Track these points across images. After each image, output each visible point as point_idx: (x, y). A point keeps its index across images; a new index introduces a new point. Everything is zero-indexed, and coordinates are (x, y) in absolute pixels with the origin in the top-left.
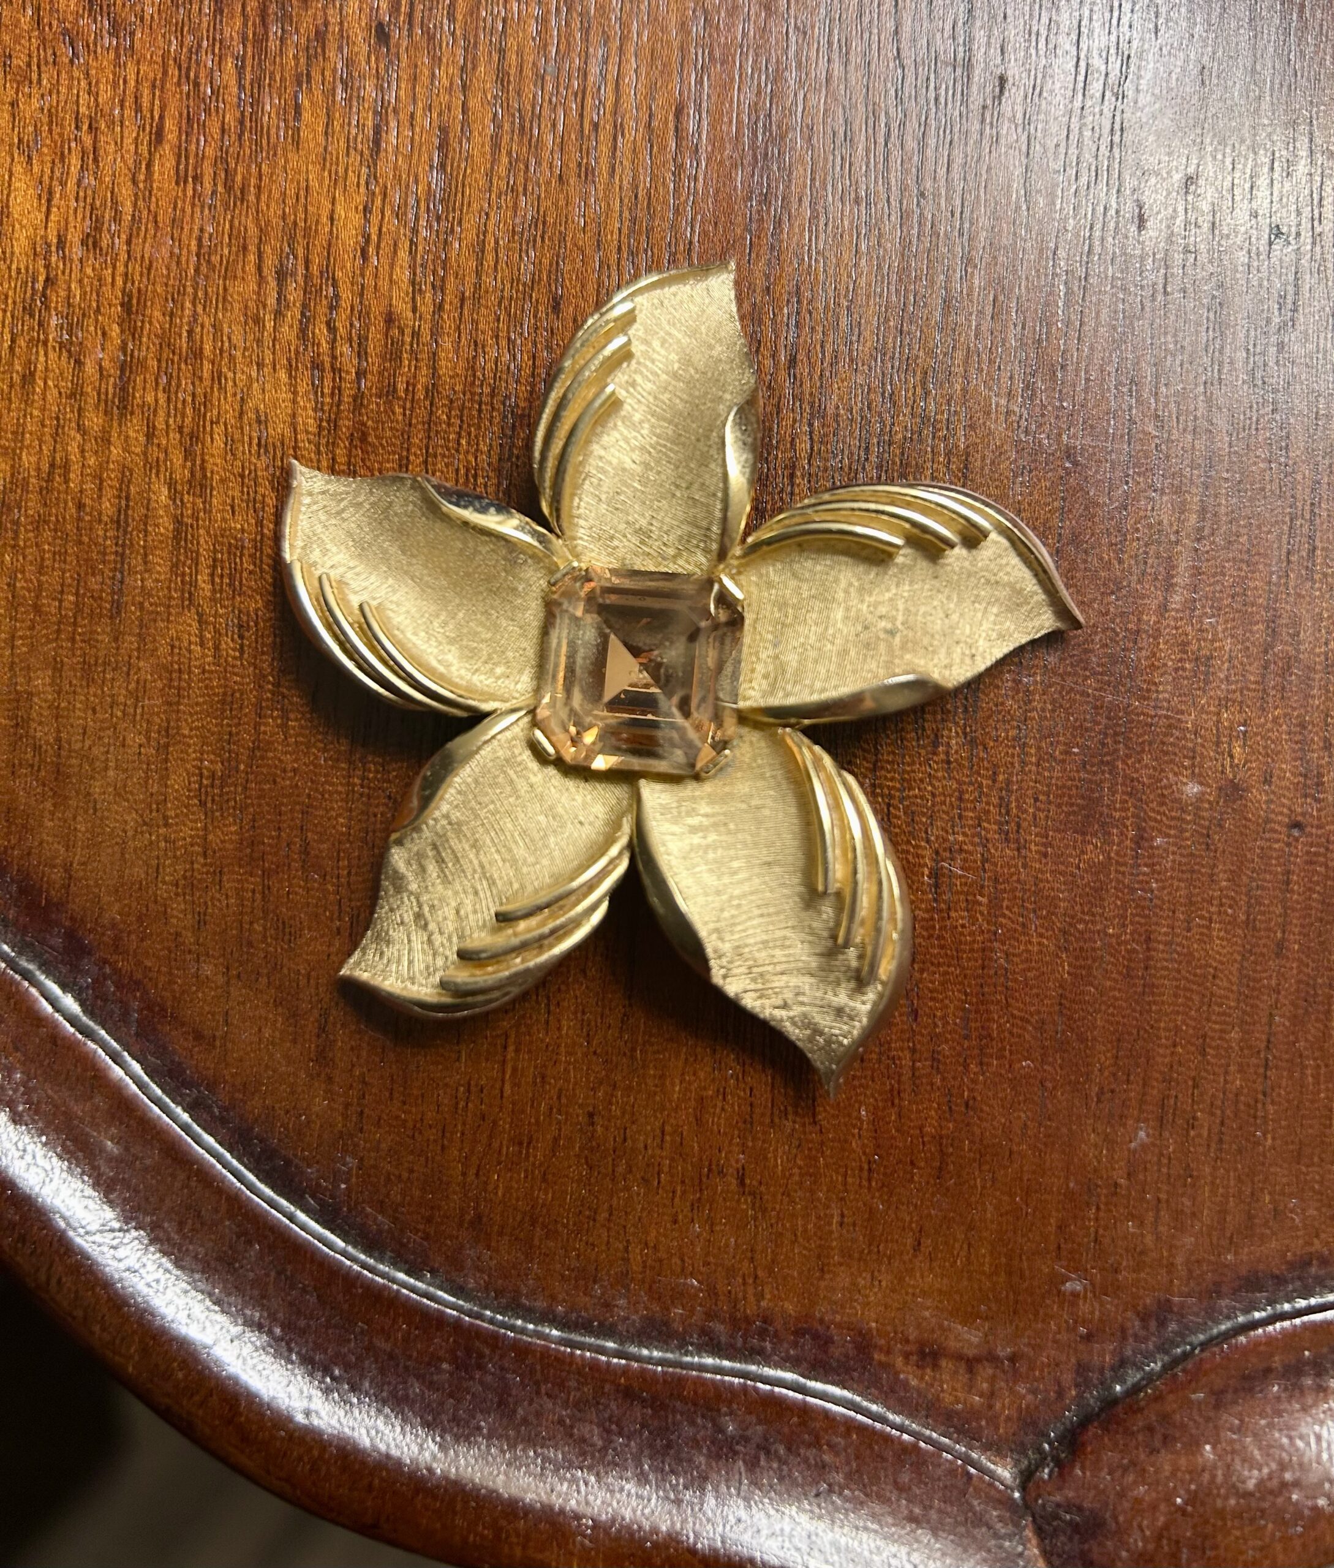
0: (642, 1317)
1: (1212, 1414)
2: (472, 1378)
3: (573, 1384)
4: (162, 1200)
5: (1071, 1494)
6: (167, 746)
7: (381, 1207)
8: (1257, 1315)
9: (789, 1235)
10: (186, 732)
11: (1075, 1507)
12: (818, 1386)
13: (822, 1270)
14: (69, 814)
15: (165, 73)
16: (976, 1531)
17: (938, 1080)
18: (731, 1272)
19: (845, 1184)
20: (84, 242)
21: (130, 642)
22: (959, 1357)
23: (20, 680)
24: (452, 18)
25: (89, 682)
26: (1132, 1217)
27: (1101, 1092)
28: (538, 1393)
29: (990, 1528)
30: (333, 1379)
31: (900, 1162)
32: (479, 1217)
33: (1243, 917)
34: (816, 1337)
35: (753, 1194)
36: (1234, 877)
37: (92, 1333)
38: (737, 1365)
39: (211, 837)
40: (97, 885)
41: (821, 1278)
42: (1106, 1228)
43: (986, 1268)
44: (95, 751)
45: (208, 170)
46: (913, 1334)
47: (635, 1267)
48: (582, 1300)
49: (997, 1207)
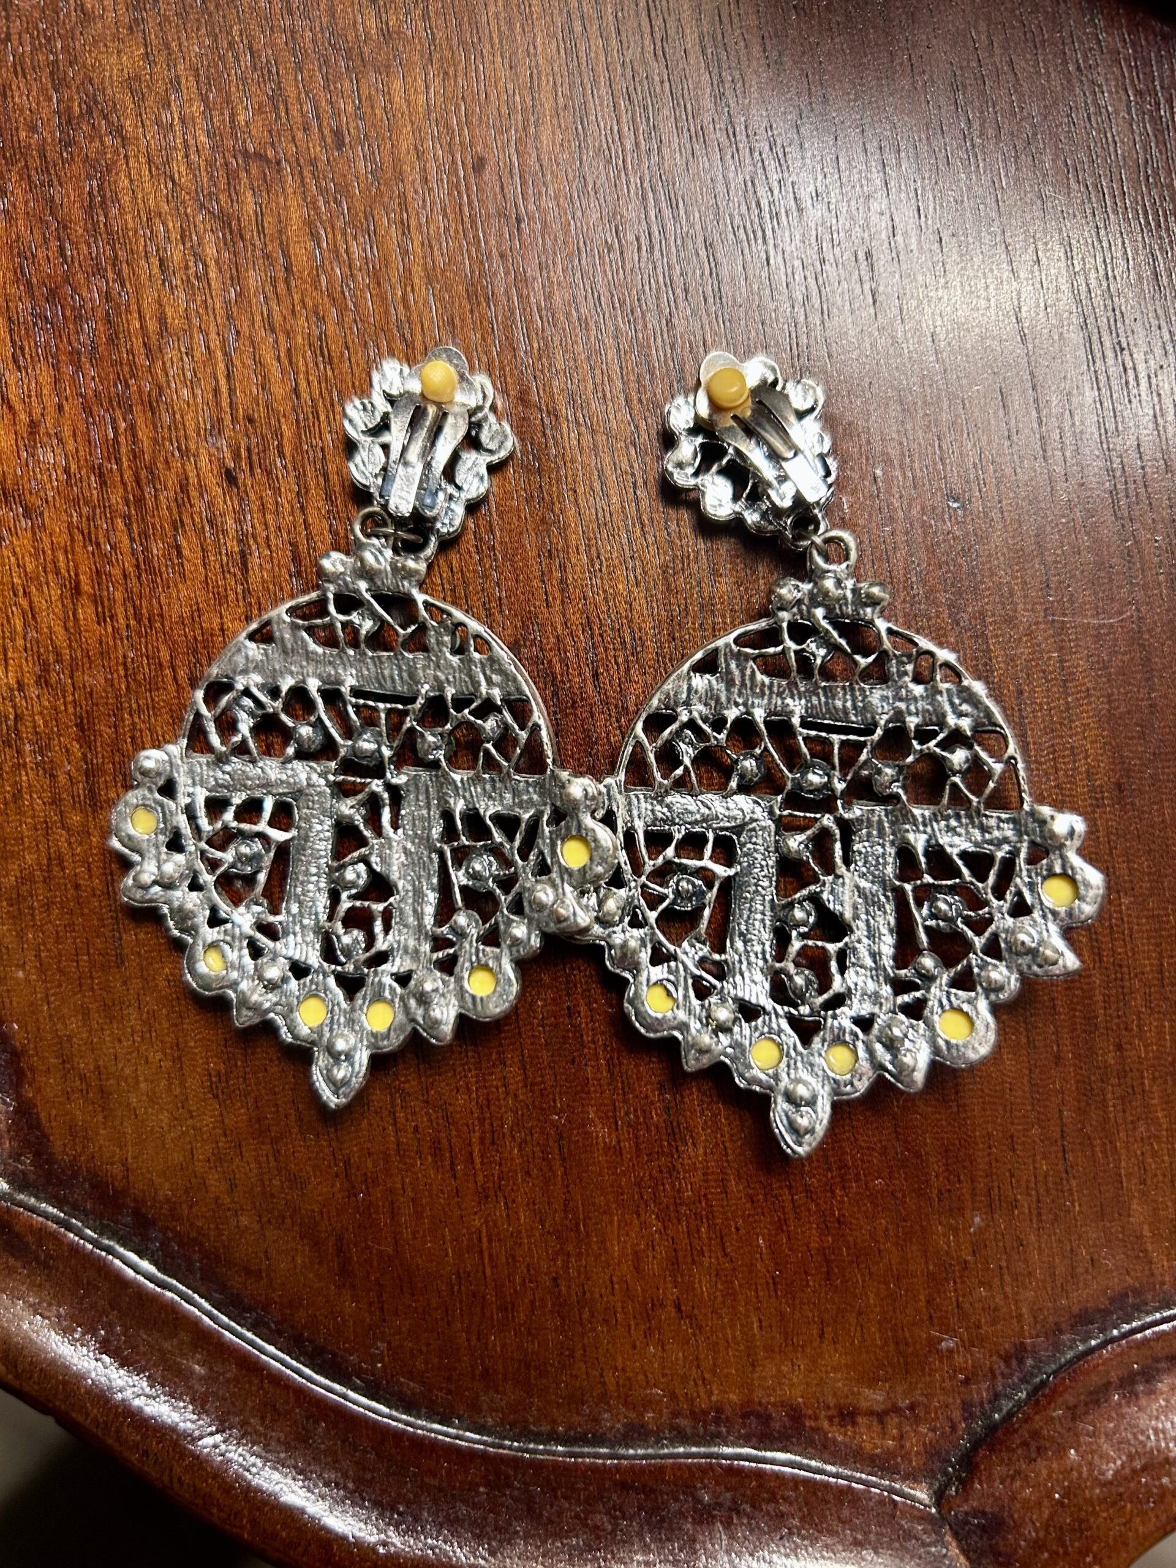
0: (624, 1425)
1: (1071, 1425)
2: (504, 1495)
3: (580, 1485)
4: (245, 1403)
5: (975, 1504)
6: (180, 1058)
7: (411, 1376)
8: (1093, 1343)
9: (722, 1343)
10: (192, 1044)
11: (980, 1513)
12: (769, 1454)
13: (753, 1365)
14: (117, 1122)
15: (72, 540)
16: (907, 1544)
17: (813, 1207)
18: (685, 1378)
19: (757, 1297)
20: (38, 683)
21: (136, 984)
22: (870, 1413)
23: (59, 1026)
24: (282, 454)
25: (111, 1019)
26: (982, 1284)
27: (940, 1192)
28: (556, 1497)
29: (917, 1540)
30: (400, 1514)
31: (795, 1273)
32: (486, 1370)
33: (1024, 1040)
34: (758, 1416)
35: (689, 1317)
37: (212, 1514)
38: (702, 1450)
39: (227, 1121)
40: (149, 1172)
41: (753, 1372)
42: (964, 1296)
43: (879, 1343)
44: (127, 1071)
45: (120, 611)
46: (832, 1401)
47: (612, 1387)
48: (576, 1419)
49: (877, 1295)
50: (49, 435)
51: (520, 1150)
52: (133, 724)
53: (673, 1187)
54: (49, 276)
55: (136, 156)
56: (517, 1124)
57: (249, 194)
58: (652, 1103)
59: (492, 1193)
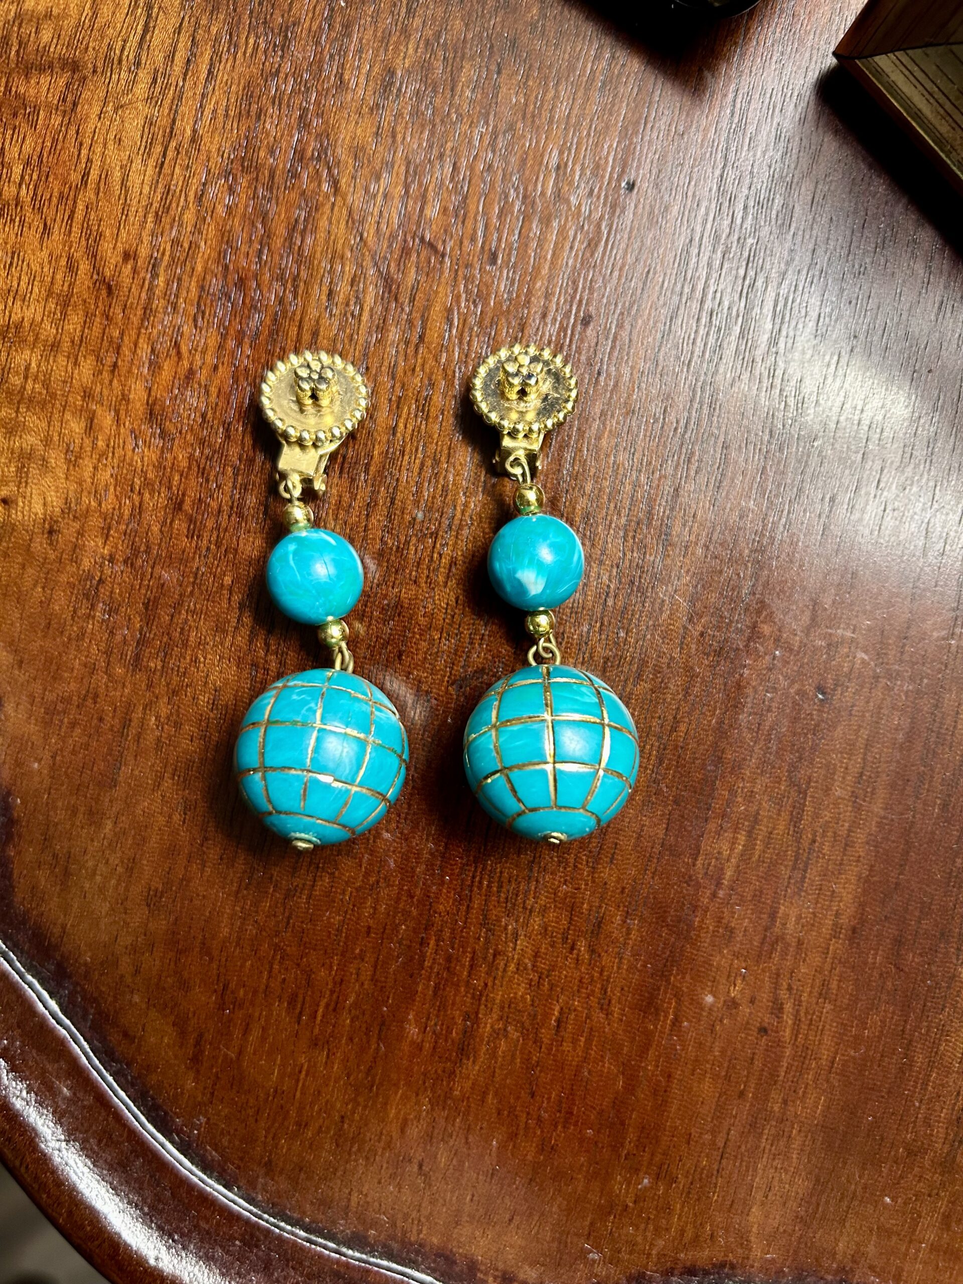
0: (353, 1233)
4: (91, 1126)
6: (132, 869)
7: (215, 1147)
9: (441, 1201)
10: (145, 862)
14: (69, 897)
15: (189, 469)
17: (539, 1132)
18: (406, 1216)
19: (477, 1179)
20: (125, 562)
21: (119, 805)
25: (92, 822)
26: (632, 1224)
28: (287, 1266)
30: (173, 1241)
31: (510, 1172)
32: (270, 1161)
33: (723, 1074)
34: (447, 1258)
35: (425, 1175)
36: (723, 1052)
39: (150, 925)
40: (79, 939)
44: (90, 864)
45: (206, 535)
46: (501, 1266)
47: (353, 1203)
48: (321, 1216)
49: (559, 1206)
50: (200, 385)
51: (352, 1021)
52: (186, 620)
53: (448, 1085)
54: (243, 268)
55: (341, 208)
56: (356, 1005)
57: (413, 270)
58: (455, 1023)
59: (320, 1043)
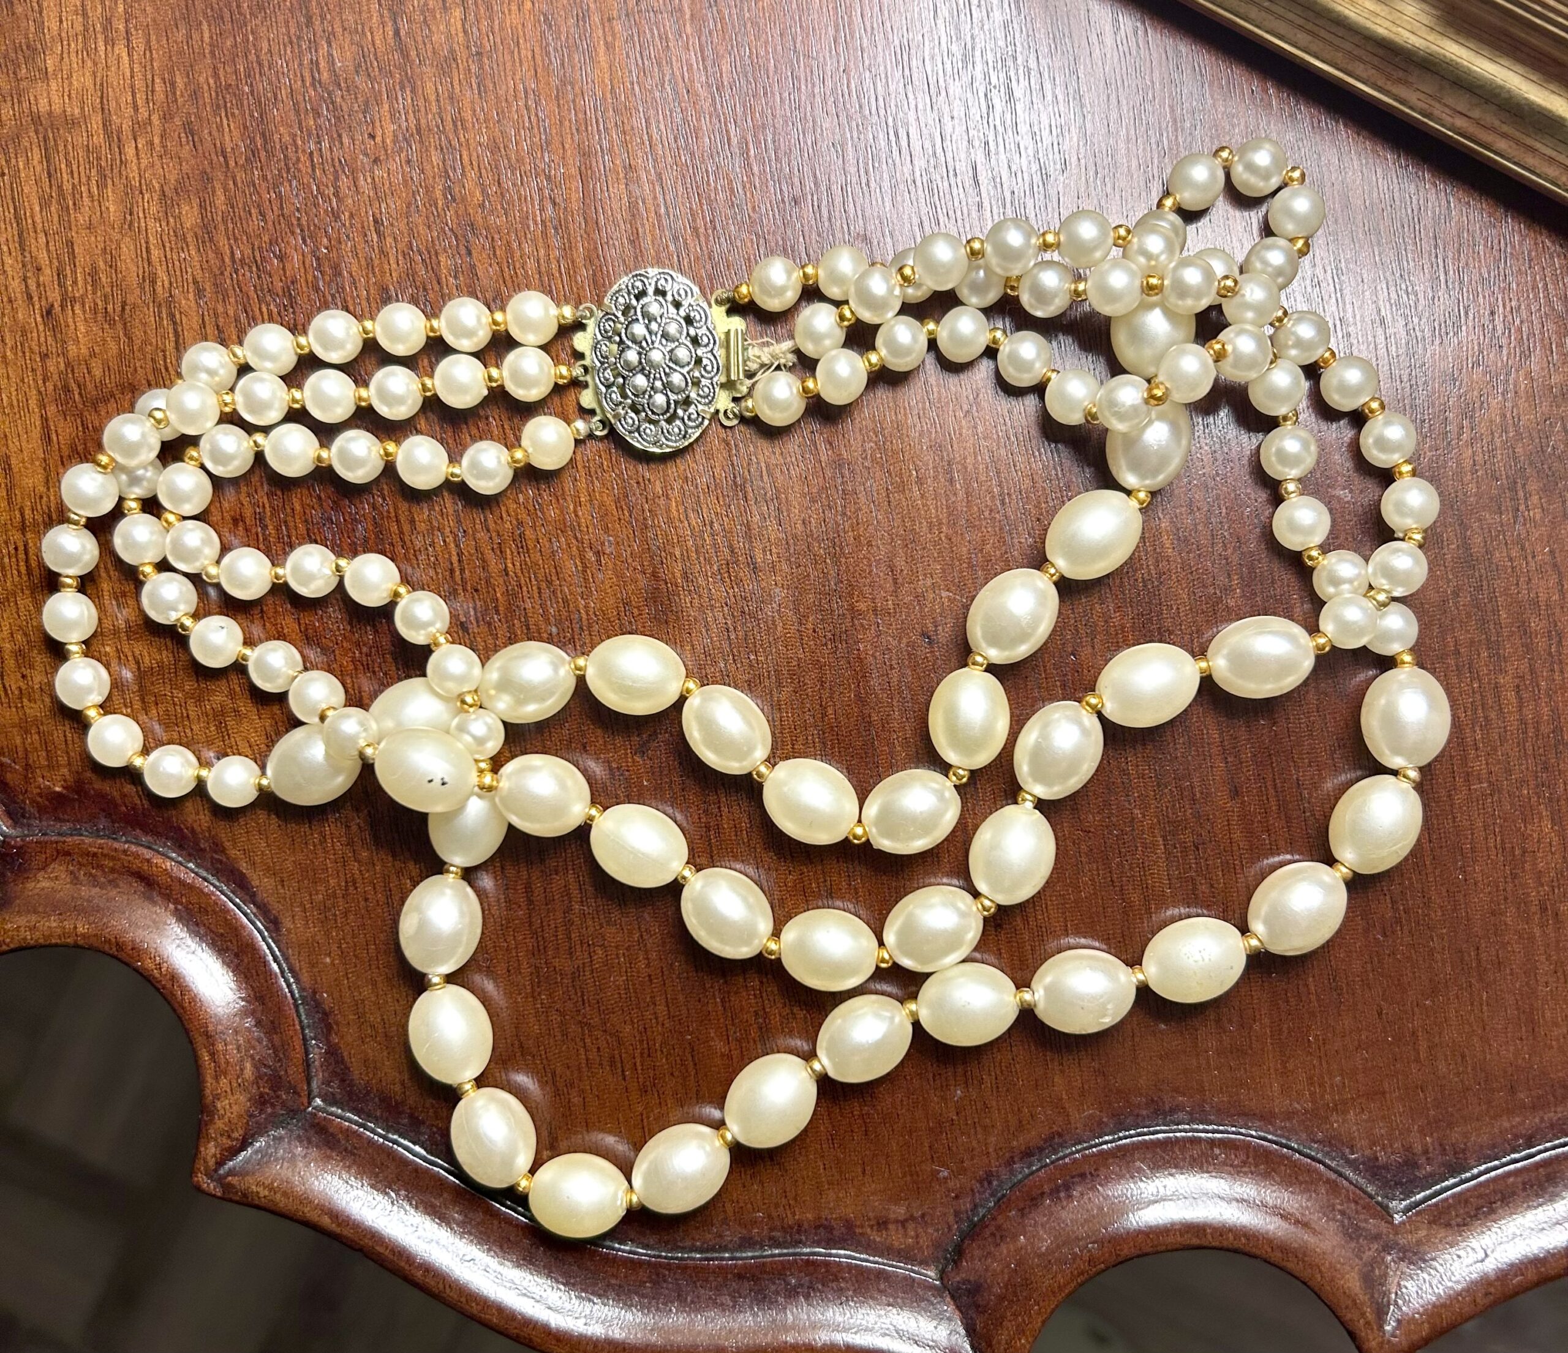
0: (739, 1238)
1: (1020, 1221)
3: (711, 1279)
5: (964, 1275)
8: (1034, 1168)
11: (966, 1281)
12: (834, 1251)
16: (922, 1304)
18: (777, 1205)
19: (822, 1149)
22: (897, 1221)
26: (963, 1134)
27: (934, 1076)
28: (696, 1287)
29: (928, 1301)
31: (846, 1132)
34: (825, 1227)
38: (791, 1251)
43: (900, 1175)
46: (871, 1215)
48: (709, 1239)
49: (898, 1144)
